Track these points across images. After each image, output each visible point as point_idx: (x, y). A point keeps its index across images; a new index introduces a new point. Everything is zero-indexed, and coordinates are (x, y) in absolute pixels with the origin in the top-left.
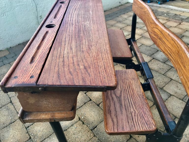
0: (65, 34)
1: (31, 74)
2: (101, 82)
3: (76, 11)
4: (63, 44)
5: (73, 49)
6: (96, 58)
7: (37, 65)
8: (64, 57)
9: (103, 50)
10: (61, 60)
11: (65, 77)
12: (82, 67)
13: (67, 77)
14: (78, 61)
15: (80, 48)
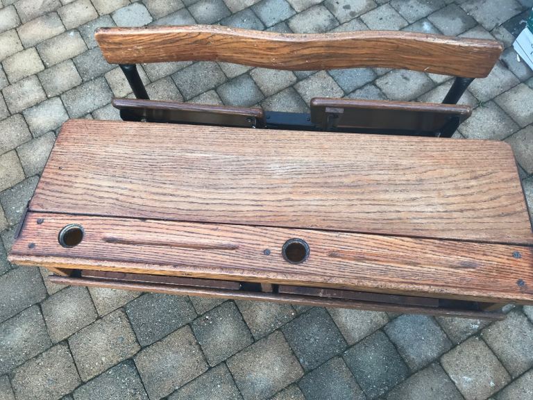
0: (342, 214)
1: (508, 259)
2: (507, 159)
3: (175, 193)
4: (394, 216)
5: (413, 196)
6: (443, 161)
7: (482, 253)
8: (446, 212)
9: (411, 147)
10: (455, 215)
11: (506, 206)
12: (473, 183)
13: (505, 203)
14: (457, 188)
15: (409, 184)
